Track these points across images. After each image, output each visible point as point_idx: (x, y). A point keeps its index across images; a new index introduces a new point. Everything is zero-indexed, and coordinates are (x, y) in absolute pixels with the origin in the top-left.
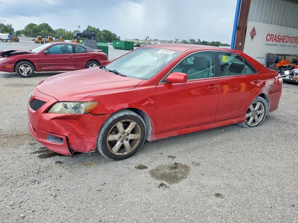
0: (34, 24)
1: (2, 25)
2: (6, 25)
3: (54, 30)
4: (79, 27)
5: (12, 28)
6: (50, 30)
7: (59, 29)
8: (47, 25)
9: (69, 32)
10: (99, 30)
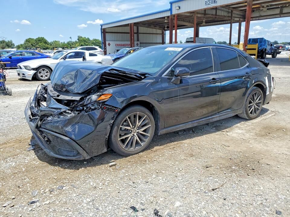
0: (31, 39)
1: (3, 42)
2: (7, 41)
3: (50, 42)
4: (70, 38)
5: (12, 43)
6: (46, 42)
7: (54, 41)
8: (43, 39)
9: (63, 43)
10: (89, 39)
